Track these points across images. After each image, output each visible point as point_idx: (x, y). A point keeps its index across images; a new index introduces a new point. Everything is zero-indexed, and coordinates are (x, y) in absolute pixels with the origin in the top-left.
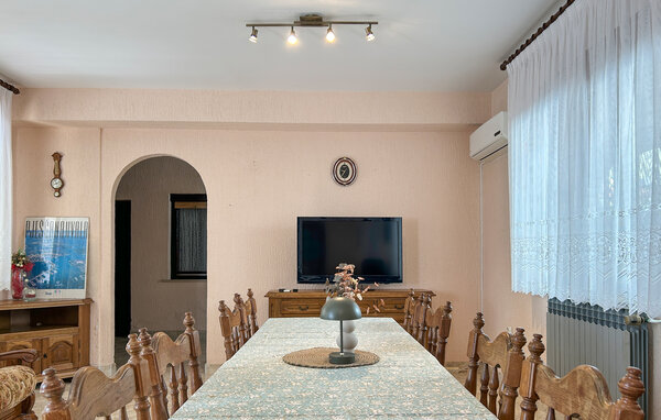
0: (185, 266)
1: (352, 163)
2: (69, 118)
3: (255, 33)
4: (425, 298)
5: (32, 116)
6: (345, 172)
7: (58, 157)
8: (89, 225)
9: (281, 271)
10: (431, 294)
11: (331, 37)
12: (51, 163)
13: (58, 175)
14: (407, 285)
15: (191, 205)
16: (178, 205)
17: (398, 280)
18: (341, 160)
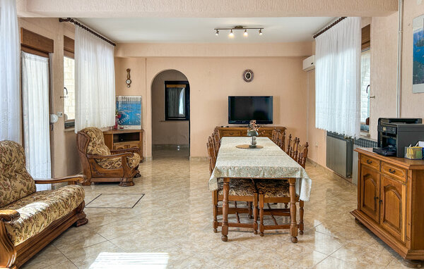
0: (171, 114)
1: (252, 73)
2: (135, 56)
3: (218, 32)
4: (283, 130)
5: (120, 55)
6: (248, 76)
7: (129, 70)
8: (141, 99)
9: (221, 118)
10: (284, 128)
11: (246, 34)
12: (126, 73)
13: (129, 79)
14: (275, 125)
15: (174, 86)
16: (168, 86)
17: (271, 123)
18: (247, 71)
